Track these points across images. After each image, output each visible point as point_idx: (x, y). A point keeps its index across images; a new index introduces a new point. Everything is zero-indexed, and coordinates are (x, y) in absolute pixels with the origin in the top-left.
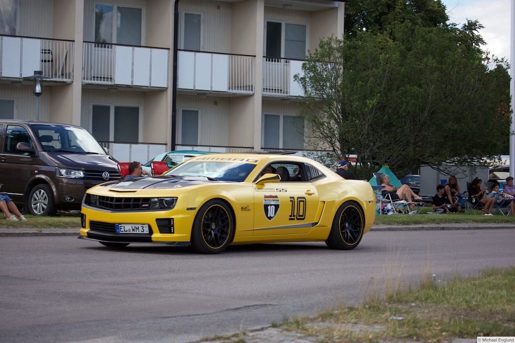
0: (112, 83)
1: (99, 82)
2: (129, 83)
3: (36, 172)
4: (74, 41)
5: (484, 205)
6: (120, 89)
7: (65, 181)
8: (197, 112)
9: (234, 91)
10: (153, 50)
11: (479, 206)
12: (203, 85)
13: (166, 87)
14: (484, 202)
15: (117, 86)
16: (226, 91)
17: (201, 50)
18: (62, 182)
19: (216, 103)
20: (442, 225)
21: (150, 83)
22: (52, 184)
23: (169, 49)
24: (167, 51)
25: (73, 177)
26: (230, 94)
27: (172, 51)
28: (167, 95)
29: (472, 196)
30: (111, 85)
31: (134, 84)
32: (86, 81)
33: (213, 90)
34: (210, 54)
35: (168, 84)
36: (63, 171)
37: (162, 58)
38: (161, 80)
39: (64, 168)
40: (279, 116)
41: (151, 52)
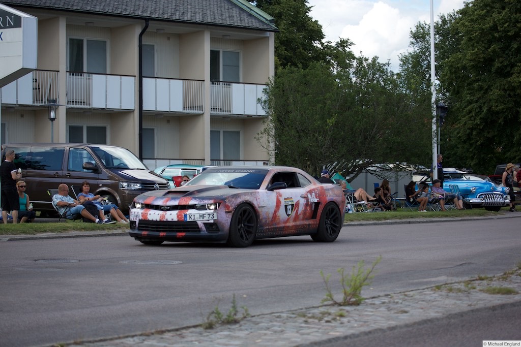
0: (91, 107)
1: (80, 106)
2: (104, 107)
3: (100, 185)
4: (59, 71)
5: (420, 203)
6: (93, 111)
7: (127, 192)
8: (153, 130)
9: (188, 111)
10: (123, 77)
11: (416, 204)
12: (163, 107)
13: (133, 108)
14: (419, 201)
15: (94, 109)
16: (181, 111)
17: (156, 76)
18: (125, 193)
19: (168, 121)
20: (404, 220)
21: (121, 106)
22: (116, 194)
23: (135, 76)
24: (133, 78)
25: (133, 189)
26: (184, 113)
27: (137, 78)
28: (134, 116)
29: (410, 197)
30: (89, 109)
31: (108, 107)
32: (70, 106)
33: (171, 110)
34: (168, 80)
35: (135, 106)
36: (125, 184)
37: (130, 84)
38: (129, 103)
39: (125, 182)
40: (219, 131)
41: (121, 79)
